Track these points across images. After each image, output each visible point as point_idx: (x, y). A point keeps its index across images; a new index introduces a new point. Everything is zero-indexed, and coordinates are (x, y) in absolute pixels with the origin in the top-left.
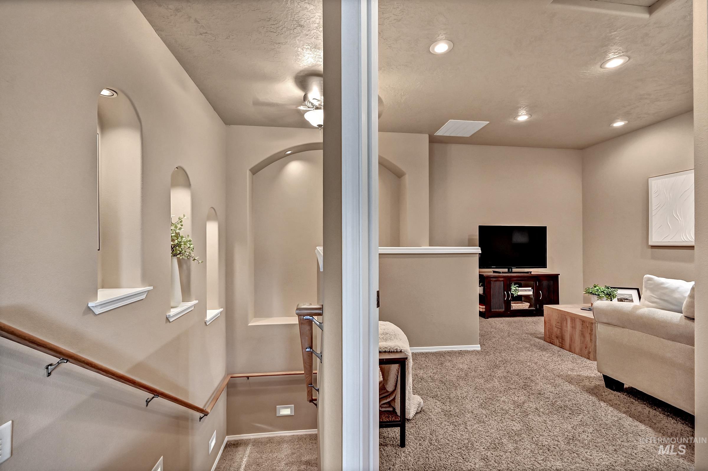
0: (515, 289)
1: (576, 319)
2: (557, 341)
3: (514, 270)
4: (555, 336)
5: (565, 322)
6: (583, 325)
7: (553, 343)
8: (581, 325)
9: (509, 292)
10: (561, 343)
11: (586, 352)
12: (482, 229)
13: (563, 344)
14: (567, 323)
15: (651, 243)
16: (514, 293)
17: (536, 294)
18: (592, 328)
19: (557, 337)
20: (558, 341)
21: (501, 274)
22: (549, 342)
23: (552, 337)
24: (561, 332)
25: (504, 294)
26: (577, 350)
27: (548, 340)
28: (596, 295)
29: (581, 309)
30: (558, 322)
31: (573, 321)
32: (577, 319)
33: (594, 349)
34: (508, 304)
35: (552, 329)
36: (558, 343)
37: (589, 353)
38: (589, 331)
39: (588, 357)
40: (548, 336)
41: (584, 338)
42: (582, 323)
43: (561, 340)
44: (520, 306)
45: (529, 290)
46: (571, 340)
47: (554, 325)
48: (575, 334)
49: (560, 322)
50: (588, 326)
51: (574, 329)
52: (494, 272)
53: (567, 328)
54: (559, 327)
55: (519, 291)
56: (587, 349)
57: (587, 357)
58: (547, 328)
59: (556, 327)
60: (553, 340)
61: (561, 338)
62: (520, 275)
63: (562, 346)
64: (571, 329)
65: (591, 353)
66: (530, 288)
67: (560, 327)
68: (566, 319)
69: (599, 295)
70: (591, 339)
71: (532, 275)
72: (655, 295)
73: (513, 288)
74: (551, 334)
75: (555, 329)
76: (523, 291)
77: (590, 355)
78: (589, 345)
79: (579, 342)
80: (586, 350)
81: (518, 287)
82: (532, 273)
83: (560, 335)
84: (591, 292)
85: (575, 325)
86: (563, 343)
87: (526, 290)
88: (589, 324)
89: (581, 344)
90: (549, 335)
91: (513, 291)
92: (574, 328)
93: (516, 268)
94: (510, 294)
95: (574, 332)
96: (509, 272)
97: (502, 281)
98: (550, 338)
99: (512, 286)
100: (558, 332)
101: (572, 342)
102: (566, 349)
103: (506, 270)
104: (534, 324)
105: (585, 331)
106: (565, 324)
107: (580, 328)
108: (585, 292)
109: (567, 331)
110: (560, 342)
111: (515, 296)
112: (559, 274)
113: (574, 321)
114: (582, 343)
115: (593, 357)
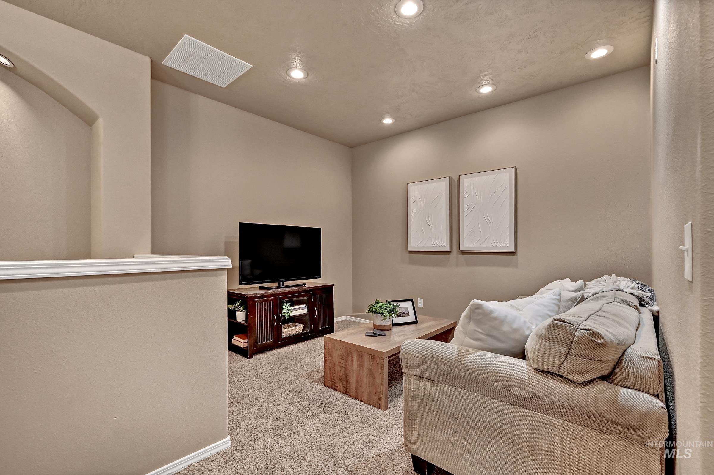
0: (286, 309)
1: (363, 353)
2: (339, 385)
3: (286, 283)
4: (339, 379)
5: (350, 358)
6: (372, 362)
7: (336, 388)
8: (369, 362)
9: (280, 314)
10: (345, 387)
11: (376, 399)
12: (245, 228)
13: (348, 389)
14: (352, 360)
15: (409, 248)
16: (285, 314)
17: (311, 311)
18: (383, 366)
19: (340, 380)
20: (342, 384)
21: (270, 291)
22: (331, 386)
23: (334, 379)
24: (346, 373)
25: (274, 317)
26: (365, 397)
27: (329, 384)
28: (379, 313)
29: (366, 336)
30: (341, 359)
31: (360, 356)
32: (365, 353)
33: (385, 393)
34: (278, 330)
35: (334, 368)
36: (342, 389)
37: (380, 399)
38: (380, 370)
39: (379, 405)
40: (329, 379)
41: (373, 380)
42: (370, 358)
43: (345, 383)
44: (293, 330)
45: (303, 308)
46: (358, 382)
47: (337, 363)
48: (362, 374)
49: (344, 358)
50: (378, 363)
51: (361, 367)
52: (262, 288)
53: (353, 366)
54: (342, 365)
55: (291, 310)
56: (377, 394)
57: (377, 405)
58: (328, 367)
59: (339, 366)
60: (336, 383)
61: (346, 381)
62: (293, 290)
63: (346, 391)
64: (358, 368)
65: (382, 400)
66: (304, 305)
67: (344, 366)
68: (352, 354)
69: (382, 314)
70: (382, 380)
71: (307, 289)
72: (481, 329)
73: (285, 308)
74: (333, 374)
75: (339, 368)
76: (297, 310)
77: (380, 402)
78: (380, 389)
79: (367, 385)
80: (376, 396)
81: (291, 306)
82: (307, 286)
83: (344, 376)
84: (375, 311)
85: (362, 362)
86: (348, 387)
87: (299, 309)
88: (380, 360)
89: (370, 388)
90: (331, 377)
91: (284, 313)
92: (361, 365)
93: (289, 280)
94: (281, 316)
95: (361, 371)
96: (279, 287)
97: (271, 300)
98: (331, 381)
99: (283, 305)
100: (342, 372)
101: (358, 386)
102: (351, 395)
103: (276, 284)
104: (309, 354)
105: (375, 370)
106: (350, 362)
107: (369, 366)
108: (367, 311)
109: (353, 370)
110: (344, 385)
111: (287, 318)
112: (334, 285)
113: (362, 356)
114: (370, 386)
115: (384, 405)
